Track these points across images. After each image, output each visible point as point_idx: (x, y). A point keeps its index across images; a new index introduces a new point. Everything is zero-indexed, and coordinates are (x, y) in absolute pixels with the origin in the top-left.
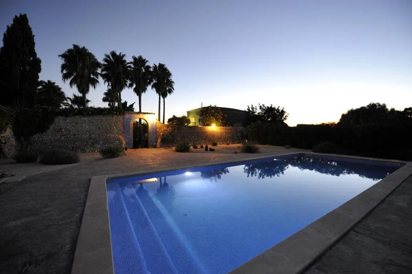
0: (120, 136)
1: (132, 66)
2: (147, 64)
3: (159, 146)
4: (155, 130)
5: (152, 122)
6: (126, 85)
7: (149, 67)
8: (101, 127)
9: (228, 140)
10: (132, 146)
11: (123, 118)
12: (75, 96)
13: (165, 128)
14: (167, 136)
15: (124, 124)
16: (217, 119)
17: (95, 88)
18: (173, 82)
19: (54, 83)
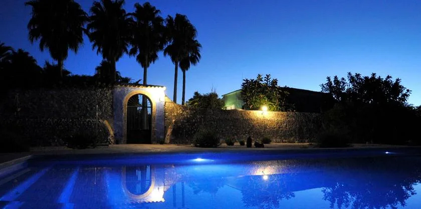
0: (106, 122)
1: (135, 20)
2: (156, 16)
3: (168, 142)
4: (163, 114)
5: (158, 101)
6: (126, 50)
7: (160, 19)
8: (77, 106)
9: (291, 135)
10: (125, 139)
11: (112, 93)
12: (47, 64)
13: (180, 111)
14: (183, 123)
15: (112, 102)
16: (270, 99)
17: (76, 51)
18: (199, 45)
19: (27, 53)
